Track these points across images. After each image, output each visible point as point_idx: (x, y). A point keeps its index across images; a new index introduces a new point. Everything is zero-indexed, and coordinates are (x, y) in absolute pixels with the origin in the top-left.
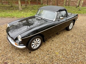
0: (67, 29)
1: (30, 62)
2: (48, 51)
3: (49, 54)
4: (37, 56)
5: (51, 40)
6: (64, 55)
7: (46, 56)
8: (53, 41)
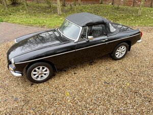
1: (24, 97)
2: (56, 88)
3: (54, 93)
4: (38, 91)
6: (75, 99)
7: (50, 94)
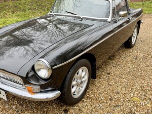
0: (128, 45)
2: (111, 100)
3: (117, 106)
5: (103, 73)
7: (113, 110)
8: (109, 74)
